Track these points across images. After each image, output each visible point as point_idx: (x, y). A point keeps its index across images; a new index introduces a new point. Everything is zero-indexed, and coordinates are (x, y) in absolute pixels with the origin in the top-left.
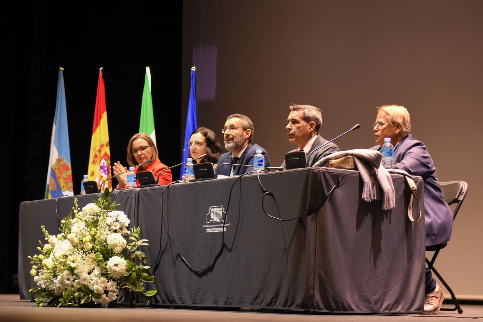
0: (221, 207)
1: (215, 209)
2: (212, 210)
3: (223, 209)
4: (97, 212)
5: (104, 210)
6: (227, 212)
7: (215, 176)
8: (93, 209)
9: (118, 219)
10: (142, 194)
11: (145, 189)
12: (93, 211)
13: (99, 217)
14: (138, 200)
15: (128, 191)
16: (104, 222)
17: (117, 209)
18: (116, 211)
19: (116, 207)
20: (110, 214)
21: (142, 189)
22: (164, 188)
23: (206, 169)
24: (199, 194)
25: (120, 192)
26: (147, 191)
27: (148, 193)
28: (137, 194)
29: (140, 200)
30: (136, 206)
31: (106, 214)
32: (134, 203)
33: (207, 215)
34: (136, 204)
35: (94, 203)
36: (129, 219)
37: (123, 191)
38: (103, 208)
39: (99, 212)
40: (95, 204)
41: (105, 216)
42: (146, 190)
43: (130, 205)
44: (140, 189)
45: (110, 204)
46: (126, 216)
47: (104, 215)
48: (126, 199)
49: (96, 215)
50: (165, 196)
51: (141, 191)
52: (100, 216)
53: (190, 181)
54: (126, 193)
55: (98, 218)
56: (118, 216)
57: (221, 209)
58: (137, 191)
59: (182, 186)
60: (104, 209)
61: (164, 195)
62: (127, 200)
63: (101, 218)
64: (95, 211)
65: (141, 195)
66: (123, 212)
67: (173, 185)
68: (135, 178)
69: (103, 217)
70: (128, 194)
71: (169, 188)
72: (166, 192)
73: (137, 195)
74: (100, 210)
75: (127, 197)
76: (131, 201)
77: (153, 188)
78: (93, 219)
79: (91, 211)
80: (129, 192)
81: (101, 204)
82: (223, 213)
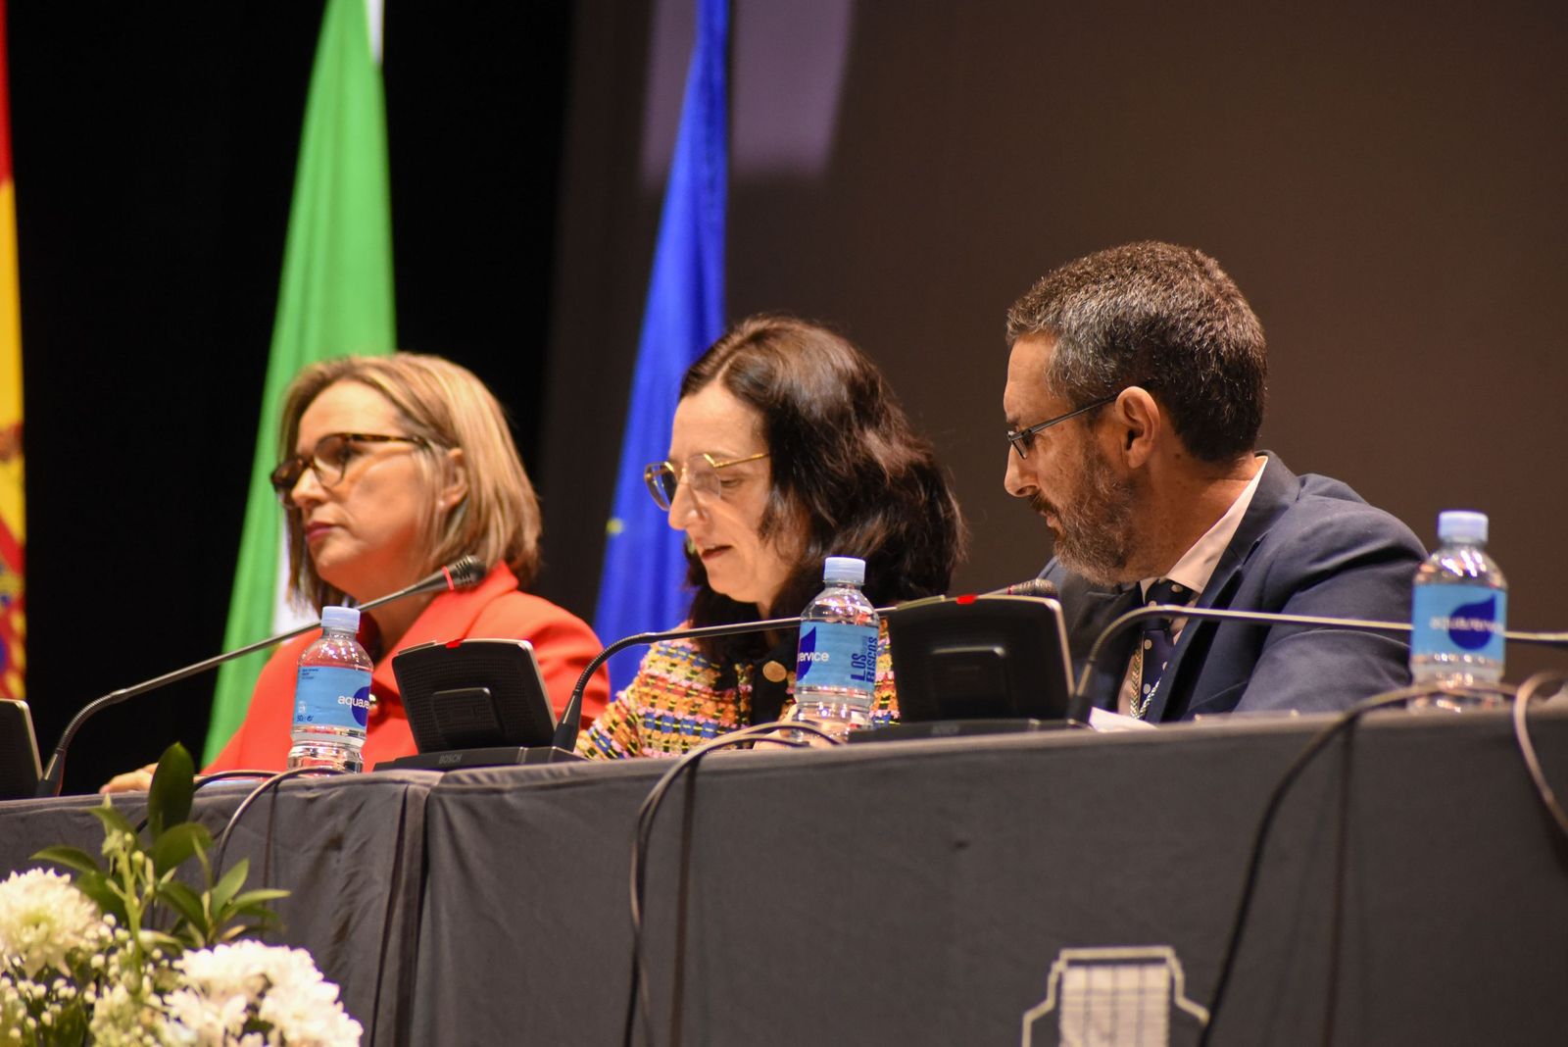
0: (1159, 961)
1: (1102, 978)
2: (1076, 980)
3: (1172, 981)
4: (83, 944)
5: (146, 936)
6: (1214, 1009)
7: (1075, 707)
8: (49, 921)
9: (263, 1015)
10: (458, 817)
11: (490, 777)
12: (47, 939)
13: (92, 986)
14: (418, 865)
15: (340, 791)
16: (138, 1031)
17: (262, 928)
18: (247, 944)
19: (247, 911)
20: (197, 964)
21: (458, 780)
22: (659, 777)
23: (998, 650)
24: (961, 845)
25: (268, 795)
26: (507, 797)
27: (503, 809)
28: (414, 819)
29: (433, 865)
30: (398, 912)
31: (150, 968)
32: (380, 888)
33: (1030, 1017)
34: (400, 900)
35: (59, 873)
36: (352, 1017)
37: (292, 788)
38: (135, 914)
39: (100, 951)
40: (67, 877)
41: (146, 983)
42: (499, 792)
43: (351, 900)
44: (439, 775)
45: (192, 884)
46: (333, 990)
47: (140, 976)
48: (314, 854)
49: (66, 971)
50: (664, 838)
51: (446, 798)
52: (101, 979)
53: (857, 736)
54: (318, 807)
55: (90, 996)
56: (269, 985)
57: (1157, 979)
58: (416, 795)
59: (806, 767)
60: (148, 923)
61: (654, 836)
62: (320, 862)
63: (117, 996)
64: (65, 939)
65: (450, 826)
66: (302, 958)
67: (748, 760)
68: (361, 694)
69: (135, 993)
70: (332, 810)
71: (699, 780)
72: (671, 814)
73: (408, 826)
74: (105, 931)
75: (320, 838)
76: (352, 877)
77: (561, 774)
78: (35, 1008)
79: (27, 939)
80: (341, 798)
81: (122, 887)
82: (1176, 1015)
